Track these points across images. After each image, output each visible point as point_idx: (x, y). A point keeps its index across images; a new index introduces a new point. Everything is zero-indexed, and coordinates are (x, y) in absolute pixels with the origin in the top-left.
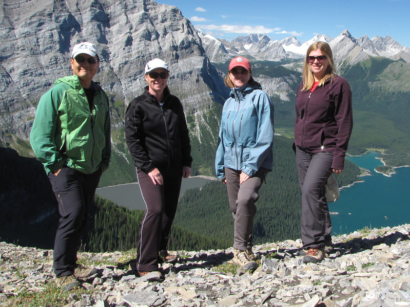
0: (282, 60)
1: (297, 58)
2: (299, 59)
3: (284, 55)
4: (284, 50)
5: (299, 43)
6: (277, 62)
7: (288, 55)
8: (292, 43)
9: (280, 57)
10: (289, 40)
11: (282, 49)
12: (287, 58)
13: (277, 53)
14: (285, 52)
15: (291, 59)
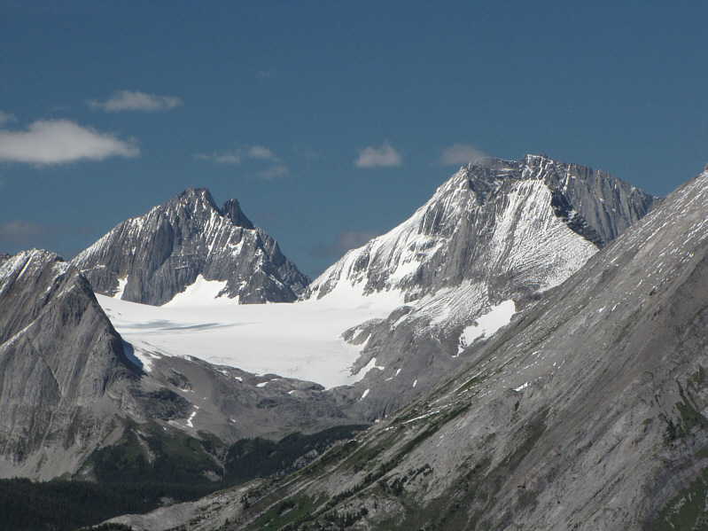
0: (104, 460)
1: (272, 428)
2: (294, 446)
3: (132, 410)
4: (120, 349)
5: (276, 262)
6: (60, 488)
7: (170, 402)
8: (199, 267)
9: (79, 424)
10: (167, 239)
11: (102, 340)
12: (157, 441)
13: (49, 390)
14: (135, 370)
15: (209, 442)
